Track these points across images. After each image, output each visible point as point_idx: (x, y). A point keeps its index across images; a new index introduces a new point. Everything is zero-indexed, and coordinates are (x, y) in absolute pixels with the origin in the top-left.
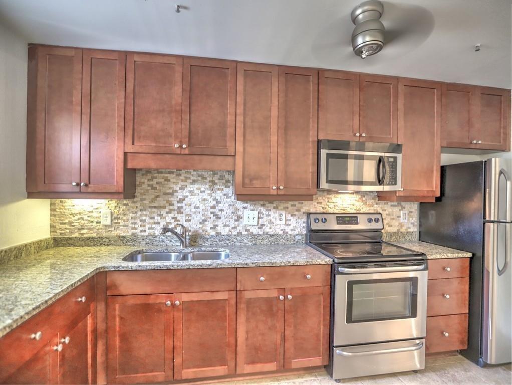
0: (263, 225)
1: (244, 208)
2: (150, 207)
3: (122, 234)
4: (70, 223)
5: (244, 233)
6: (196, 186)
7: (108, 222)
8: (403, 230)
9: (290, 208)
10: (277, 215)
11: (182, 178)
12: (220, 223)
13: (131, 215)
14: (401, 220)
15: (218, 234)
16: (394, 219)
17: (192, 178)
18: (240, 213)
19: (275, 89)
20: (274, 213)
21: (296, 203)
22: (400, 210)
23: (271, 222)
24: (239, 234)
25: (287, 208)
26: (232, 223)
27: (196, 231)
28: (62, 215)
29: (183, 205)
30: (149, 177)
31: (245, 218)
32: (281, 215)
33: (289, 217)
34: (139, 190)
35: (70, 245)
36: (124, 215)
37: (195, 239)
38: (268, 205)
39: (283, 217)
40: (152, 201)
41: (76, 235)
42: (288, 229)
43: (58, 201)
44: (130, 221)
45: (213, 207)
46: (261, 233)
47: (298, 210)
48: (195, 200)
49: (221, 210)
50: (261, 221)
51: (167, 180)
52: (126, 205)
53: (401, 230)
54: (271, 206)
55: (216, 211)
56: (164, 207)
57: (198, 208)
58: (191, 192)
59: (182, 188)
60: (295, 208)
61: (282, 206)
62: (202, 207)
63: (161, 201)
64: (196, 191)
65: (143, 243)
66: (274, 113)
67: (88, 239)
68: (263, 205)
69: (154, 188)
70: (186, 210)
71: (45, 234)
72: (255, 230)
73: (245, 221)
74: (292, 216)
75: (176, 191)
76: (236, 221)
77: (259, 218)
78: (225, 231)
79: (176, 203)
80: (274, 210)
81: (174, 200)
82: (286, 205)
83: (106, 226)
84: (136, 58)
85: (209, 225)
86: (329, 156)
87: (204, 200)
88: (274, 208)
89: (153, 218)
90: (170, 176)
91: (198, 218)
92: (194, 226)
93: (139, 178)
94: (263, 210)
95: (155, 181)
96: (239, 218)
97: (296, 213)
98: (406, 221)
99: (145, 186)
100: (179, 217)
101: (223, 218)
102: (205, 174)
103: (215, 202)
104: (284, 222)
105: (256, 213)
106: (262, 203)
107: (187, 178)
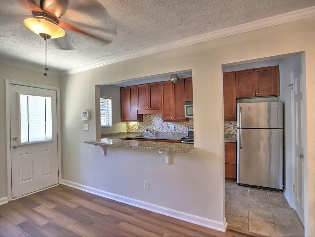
0: (176, 130)
1: (170, 124)
2: (147, 124)
3: (141, 132)
4: (130, 128)
5: (171, 132)
6: (157, 118)
7: (138, 128)
8: (231, 133)
9: (184, 124)
10: (180, 126)
11: (154, 116)
12: (164, 129)
13: (142, 126)
14: (230, 129)
15: (163, 132)
16: (226, 128)
17: (156, 116)
18: (169, 126)
19: (171, 88)
20: (179, 126)
21: (186, 122)
22: (229, 125)
23: (178, 129)
24: (169, 132)
25: (183, 124)
26: (167, 129)
27: (157, 131)
28: (129, 126)
29: (154, 123)
30: (146, 116)
31: (170, 127)
32: (181, 126)
33: (184, 127)
34: (144, 120)
35: (131, 134)
36: (141, 126)
37: (157, 133)
38: (177, 123)
39: (182, 127)
40: (147, 122)
41: (131, 131)
42: (184, 131)
43: (128, 123)
44: (142, 128)
45: (162, 124)
46: (175, 132)
47: (187, 125)
48: (157, 122)
49: (164, 125)
50: (175, 128)
51: (150, 116)
52: (141, 124)
53: (230, 133)
54: (178, 123)
55: (163, 125)
56: (149, 124)
57: (158, 124)
58: (156, 120)
59: (154, 119)
60: (186, 124)
61: (182, 123)
62: (159, 124)
63: (149, 123)
64: (157, 119)
65: (145, 134)
66: (172, 95)
67: (134, 132)
68: (176, 123)
69: (147, 119)
70: (155, 125)
71: (126, 131)
72: (174, 131)
73: (170, 128)
74: (185, 127)
75: (152, 120)
76: (168, 128)
77: (175, 127)
78: (165, 131)
79: (152, 123)
80: (179, 125)
81: (152, 122)
82: (183, 123)
83: (137, 129)
84: (139, 86)
85: (161, 129)
86: (187, 107)
87: (159, 122)
88: (179, 124)
89: (147, 127)
90: (151, 115)
91: (158, 127)
92: (157, 129)
93: (144, 116)
94: (176, 125)
95: (147, 117)
96: (169, 127)
97: (187, 126)
98: (232, 129)
99: (145, 118)
100: (153, 127)
101: (164, 127)
102: (159, 114)
103: (162, 123)
104: (182, 129)
105: (173, 126)
106: (175, 122)
107: (155, 116)
